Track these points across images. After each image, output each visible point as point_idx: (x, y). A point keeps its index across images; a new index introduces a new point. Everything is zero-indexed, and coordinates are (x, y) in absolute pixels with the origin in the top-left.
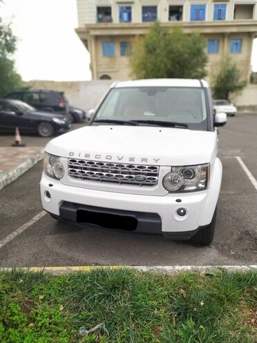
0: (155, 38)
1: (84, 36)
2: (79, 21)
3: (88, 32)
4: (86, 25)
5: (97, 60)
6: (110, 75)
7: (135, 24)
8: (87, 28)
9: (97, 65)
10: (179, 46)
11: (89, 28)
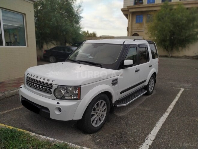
0: (163, 12)
1: (126, 13)
2: (124, 5)
3: (128, 10)
4: (127, 7)
5: (132, 25)
6: (139, 33)
7: (156, 4)
8: (128, 8)
9: (132, 28)
10: (179, 16)
11: (129, 8)
